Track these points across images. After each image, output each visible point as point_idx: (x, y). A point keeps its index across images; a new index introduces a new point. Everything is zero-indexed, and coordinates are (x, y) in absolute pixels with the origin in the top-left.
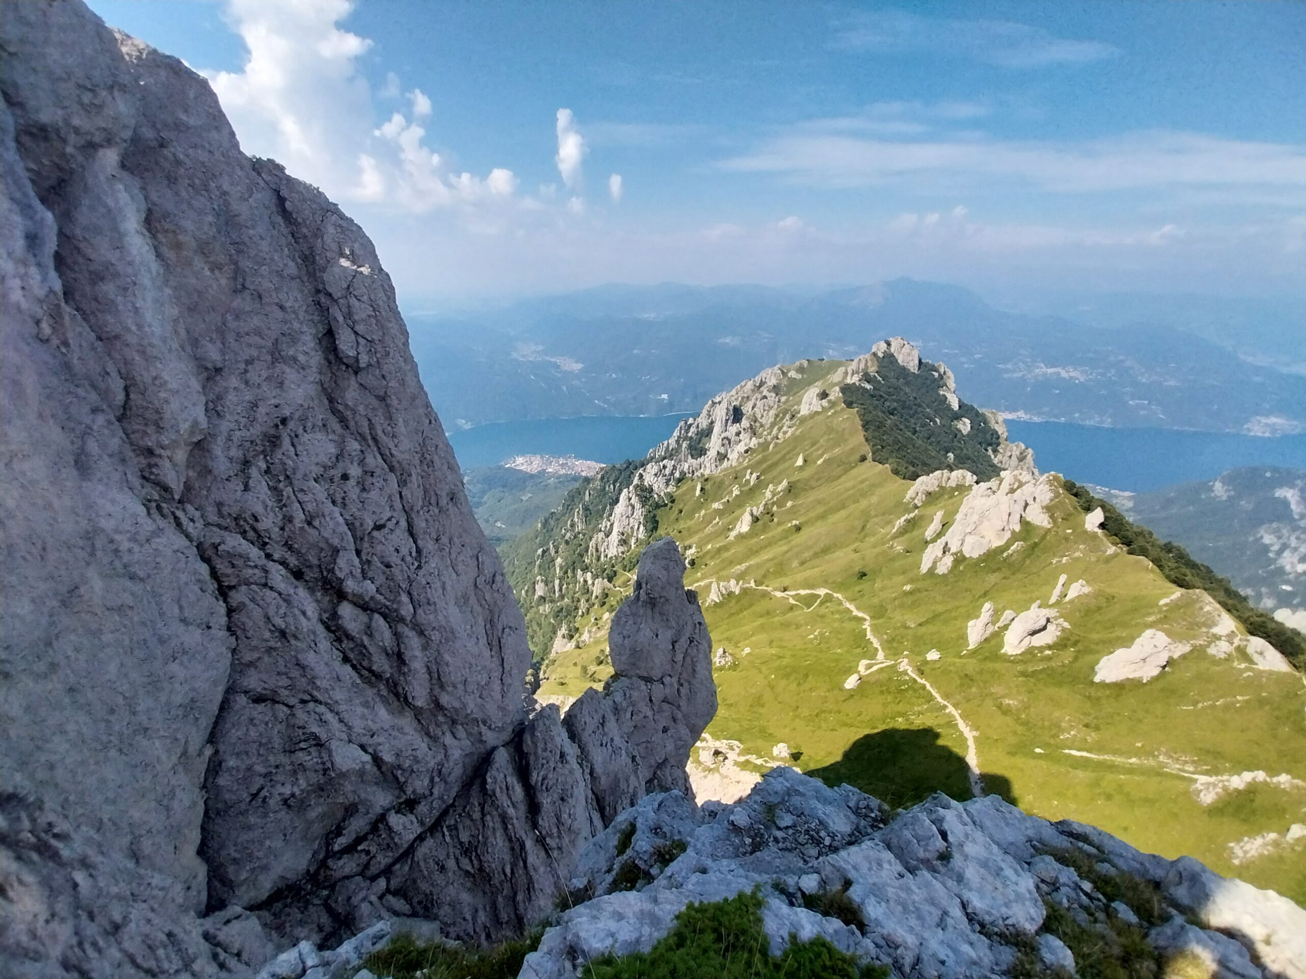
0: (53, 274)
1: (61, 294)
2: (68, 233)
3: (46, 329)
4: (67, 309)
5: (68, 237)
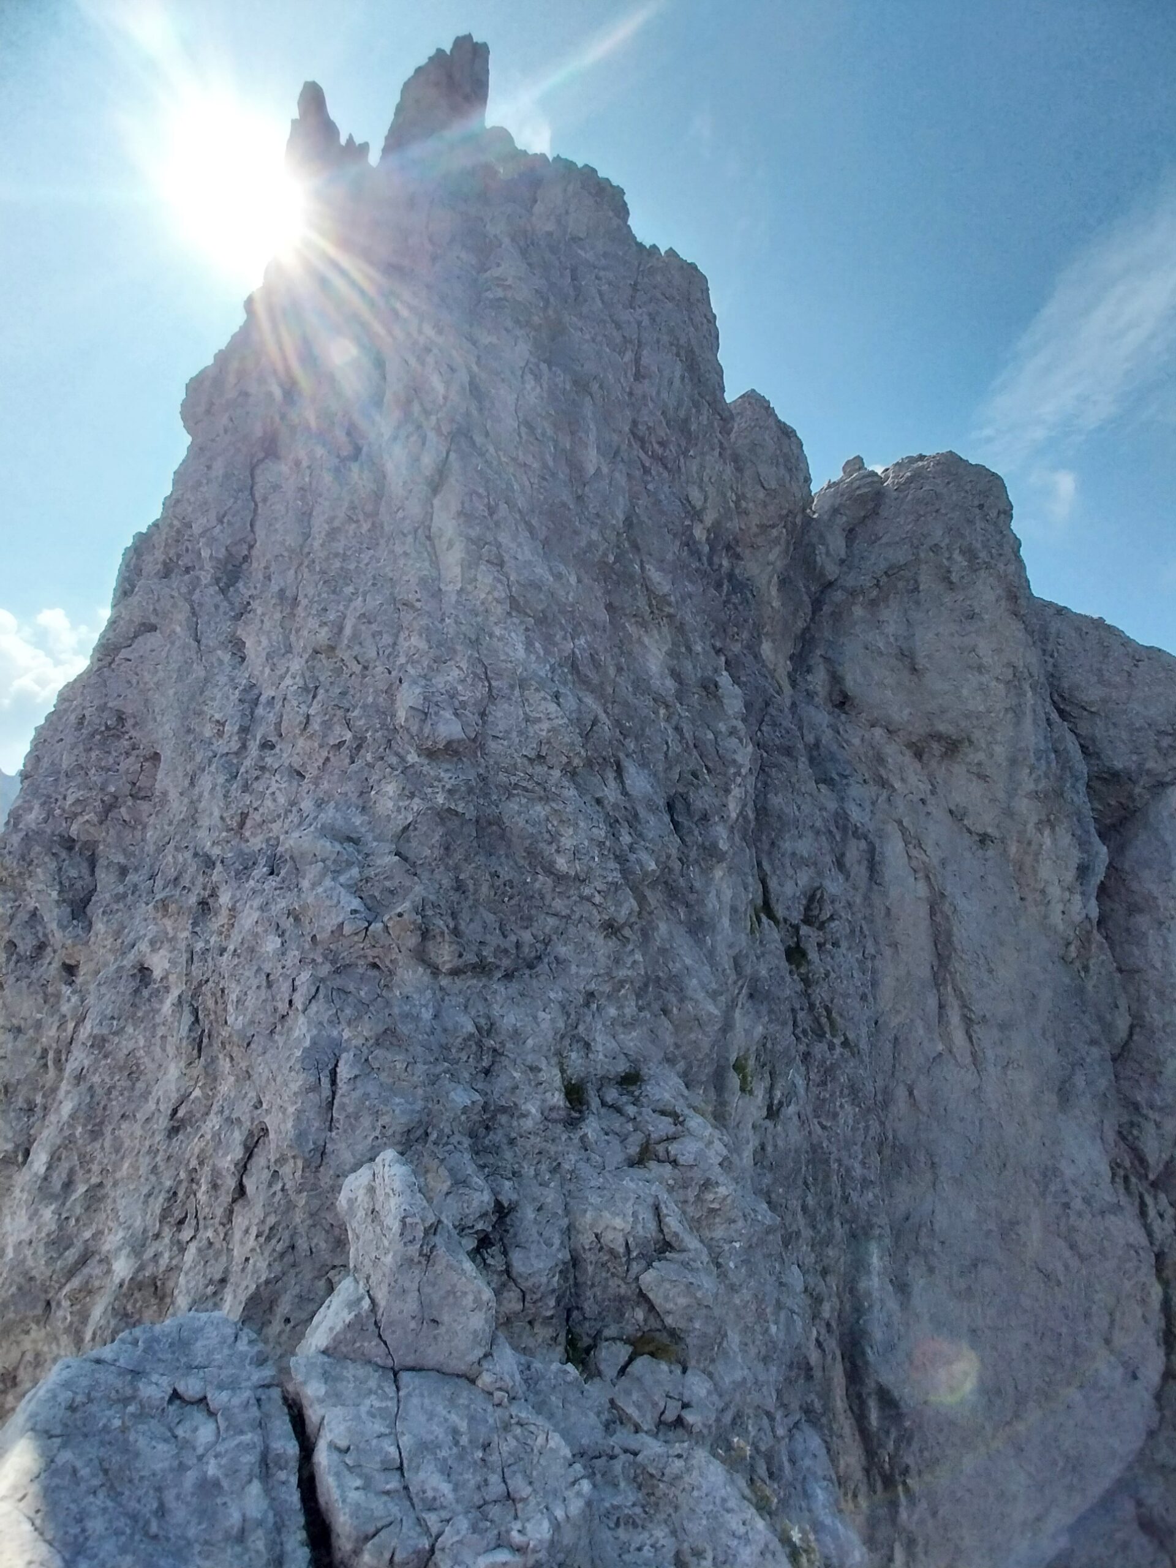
0: (1093, 902)
1: (1095, 922)
2: (1119, 866)
3: (1073, 951)
4: (1097, 937)
5: (1116, 869)
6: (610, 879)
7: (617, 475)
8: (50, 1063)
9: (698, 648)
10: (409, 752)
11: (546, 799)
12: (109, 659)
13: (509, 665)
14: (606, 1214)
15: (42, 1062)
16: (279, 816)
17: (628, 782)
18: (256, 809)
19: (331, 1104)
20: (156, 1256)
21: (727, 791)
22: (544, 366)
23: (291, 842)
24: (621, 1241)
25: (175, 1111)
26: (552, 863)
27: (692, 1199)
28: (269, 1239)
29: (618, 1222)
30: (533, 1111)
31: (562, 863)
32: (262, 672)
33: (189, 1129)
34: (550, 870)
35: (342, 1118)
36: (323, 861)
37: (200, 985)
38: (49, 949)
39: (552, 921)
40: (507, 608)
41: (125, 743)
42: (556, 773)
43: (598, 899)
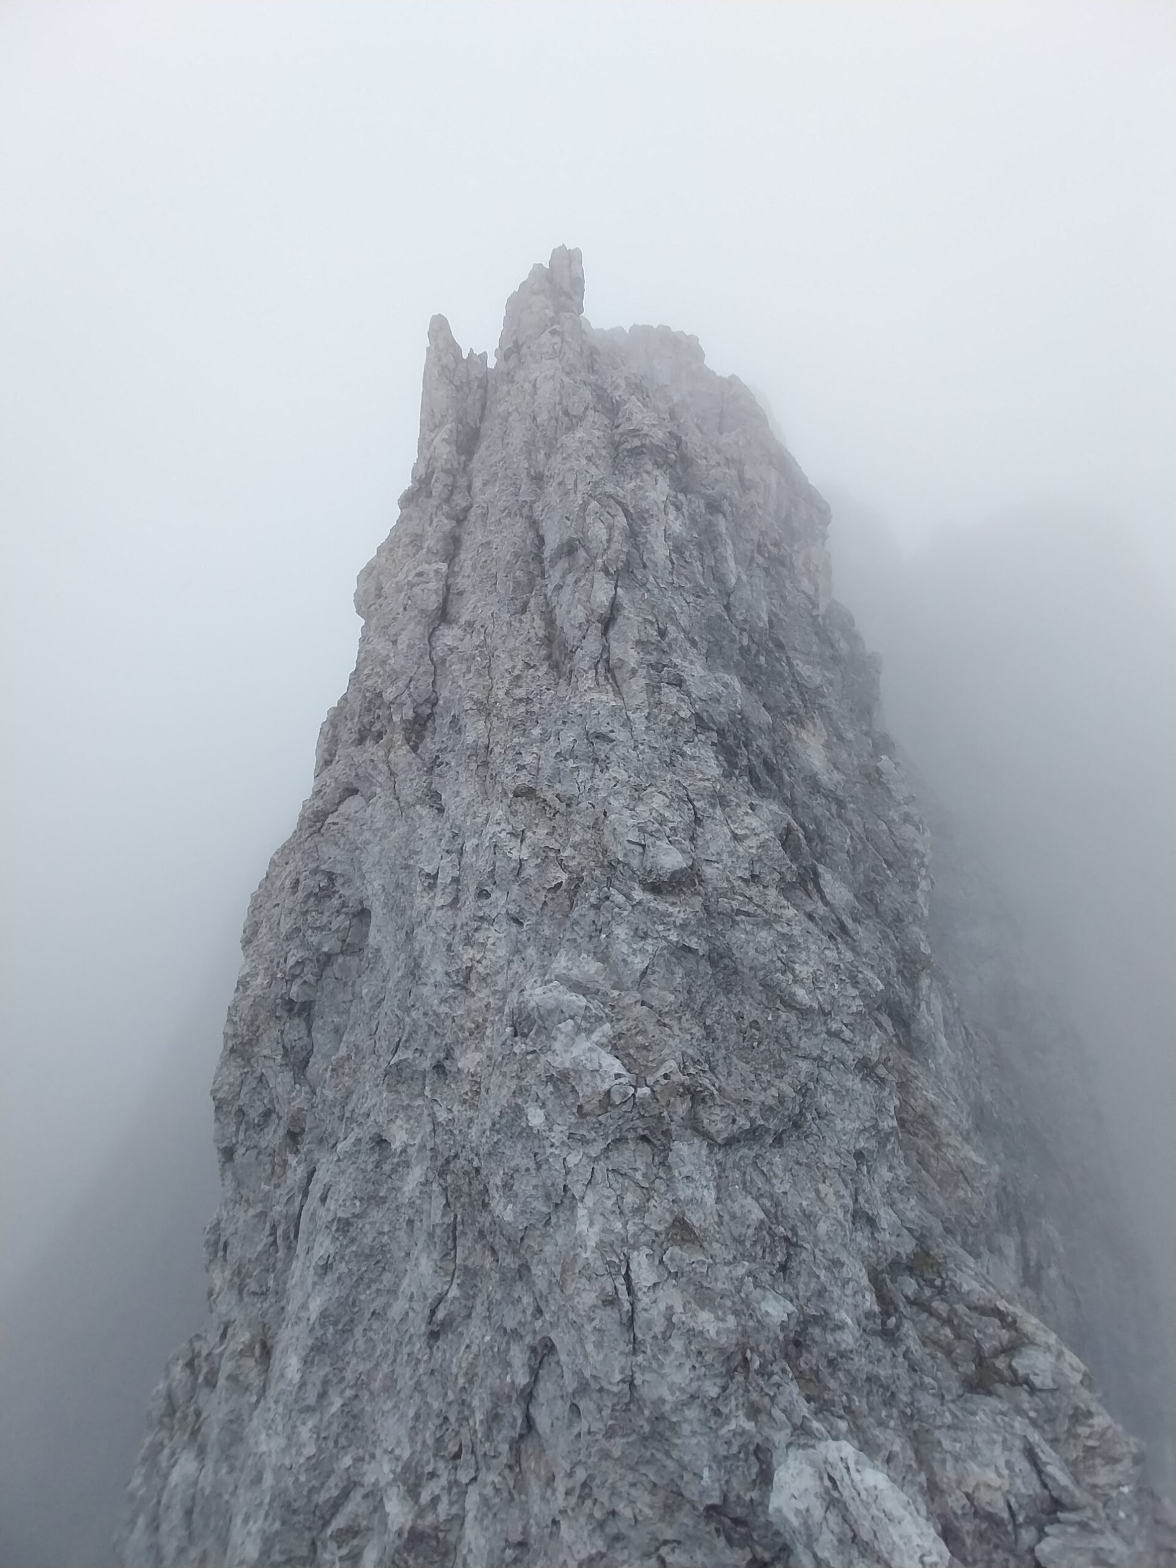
6: (854, 1009)
7: (756, 580)
8: (279, 1241)
9: (850, 735)
10: (632, 889)
11: (768, 924)
12: (319, 825)
13: (707, 784)
14: (973, 1466)
15: (271, 1239)
16: (502, 967)
17: (826, 890)
18: (479, 962)
19: (632, 1320)
20: (435, 1500)
21: (915, 886)
22: (681, 496)
23: (536, 998)
24: (1001, 1504)
25: (433, 1312)
26: (793, 995)
27: (1063, 1436)
28: (582, 1498)
29: (991, 1476)
30: (849, 1320)
31: (801, 994)
32: (465, 821)
33: (450, 1336)
34: (790, 1004)
35: (648, 1339)
36: (572, 1018)
37: (448, 1162)
38: (274, 1116)
39: (804, 1065)
40: (693, 725)
41: (335, 902)
42: (772, 893)
43: (847, 1034)
